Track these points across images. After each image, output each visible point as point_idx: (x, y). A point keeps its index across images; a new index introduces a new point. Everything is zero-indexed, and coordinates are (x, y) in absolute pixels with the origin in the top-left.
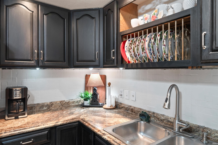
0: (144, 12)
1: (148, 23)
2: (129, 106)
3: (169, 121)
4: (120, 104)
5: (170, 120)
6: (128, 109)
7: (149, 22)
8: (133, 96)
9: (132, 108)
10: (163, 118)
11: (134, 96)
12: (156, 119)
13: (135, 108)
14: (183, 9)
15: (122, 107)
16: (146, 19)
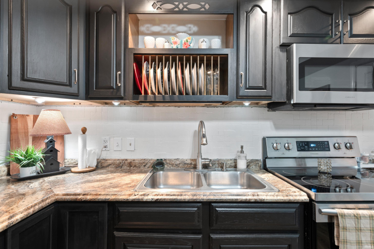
0: (149, 32)
1: (177, 49)
2: (123, 160)
3: (185, 164)
4: (103, 161)
5: (186, 162)
6: (121, 165)
7: (179, 48)
8: (130, 144)
9: (129, 161)
10: (178, 162)
11: (133, 144)
12: (169, 166)
13: (134, 160)
14: (210, 46)
15: (109, 164)
16: (175, 43)
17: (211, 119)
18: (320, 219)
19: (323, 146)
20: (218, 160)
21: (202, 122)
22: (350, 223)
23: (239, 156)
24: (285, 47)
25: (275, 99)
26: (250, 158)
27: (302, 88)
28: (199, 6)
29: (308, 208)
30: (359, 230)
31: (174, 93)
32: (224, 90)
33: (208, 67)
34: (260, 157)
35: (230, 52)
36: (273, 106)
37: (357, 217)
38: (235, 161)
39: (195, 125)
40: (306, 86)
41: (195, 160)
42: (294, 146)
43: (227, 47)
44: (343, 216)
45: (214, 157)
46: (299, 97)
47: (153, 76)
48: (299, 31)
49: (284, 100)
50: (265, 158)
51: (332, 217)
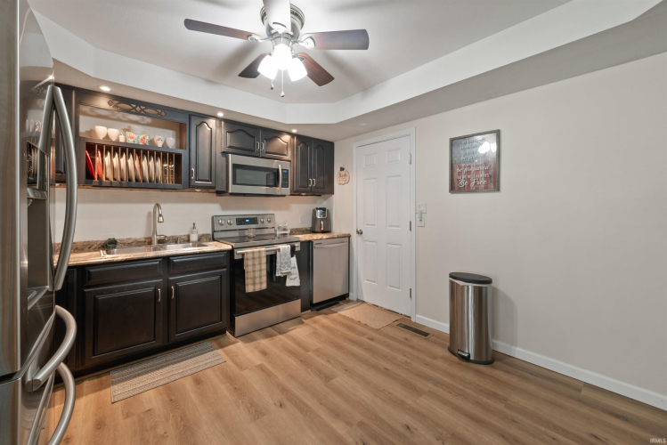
3: (138, 242)
5: (139, 240)
7: (136, 142)
10: (130, 241)
16: (132, 138)
17: (166, 202)
18: (236, 257)
19: (254, 220)
20: (173, 237)
21: (158, 205)
22: (250, 256)
23: (192, 232)
24: (225, 154)
25: (218, 189)
26: (201, 233)
27: (234, 183)
28: (155, 112)
29: (231, 252)
30: (253, 258)
31: (130, 180)
32: (178, 180)
33: (164, 161)
34: (210, 232)
35: (184, 153)
36: (219, 193)
37: (253, 253)
38: (189, 236)
39: (151, 207)
40: (237, 182)
41: (150, 238)
42: (234, 222)
43: (181, 147)
44: (247, 253)
45: (169, 234)
46: (232, 188)
47: (110, 164)
48: (234, 145)
49: (224, 189)
50: (214, 231)
51: (243, 254)
